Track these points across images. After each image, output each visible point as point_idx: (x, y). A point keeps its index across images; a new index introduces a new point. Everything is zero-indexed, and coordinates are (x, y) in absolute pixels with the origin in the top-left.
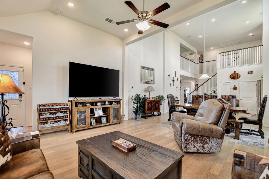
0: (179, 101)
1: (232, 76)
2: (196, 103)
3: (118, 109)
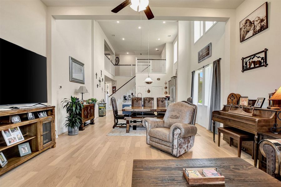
0: (106, 104)
2: (136, 106)
3: (50, 122)
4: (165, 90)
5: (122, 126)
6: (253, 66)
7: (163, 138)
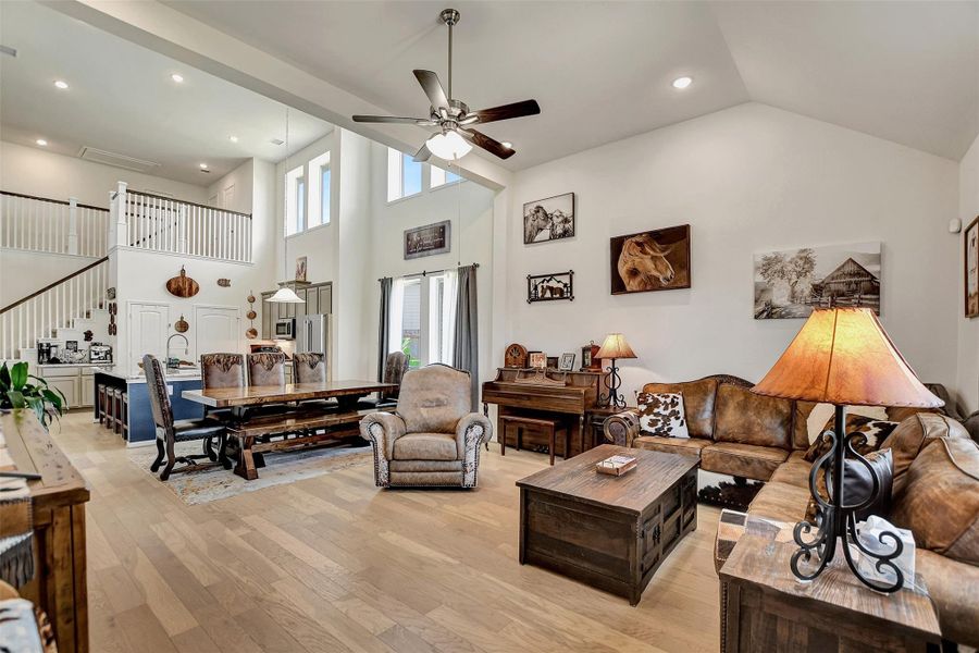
1: (173, 286)
2: (224, 384)
4: (247, 324)
5: (192, 466)
6: (548, 295)
7: (442, 456)
